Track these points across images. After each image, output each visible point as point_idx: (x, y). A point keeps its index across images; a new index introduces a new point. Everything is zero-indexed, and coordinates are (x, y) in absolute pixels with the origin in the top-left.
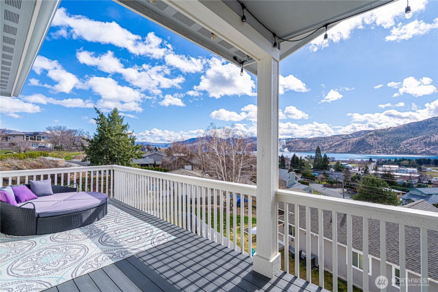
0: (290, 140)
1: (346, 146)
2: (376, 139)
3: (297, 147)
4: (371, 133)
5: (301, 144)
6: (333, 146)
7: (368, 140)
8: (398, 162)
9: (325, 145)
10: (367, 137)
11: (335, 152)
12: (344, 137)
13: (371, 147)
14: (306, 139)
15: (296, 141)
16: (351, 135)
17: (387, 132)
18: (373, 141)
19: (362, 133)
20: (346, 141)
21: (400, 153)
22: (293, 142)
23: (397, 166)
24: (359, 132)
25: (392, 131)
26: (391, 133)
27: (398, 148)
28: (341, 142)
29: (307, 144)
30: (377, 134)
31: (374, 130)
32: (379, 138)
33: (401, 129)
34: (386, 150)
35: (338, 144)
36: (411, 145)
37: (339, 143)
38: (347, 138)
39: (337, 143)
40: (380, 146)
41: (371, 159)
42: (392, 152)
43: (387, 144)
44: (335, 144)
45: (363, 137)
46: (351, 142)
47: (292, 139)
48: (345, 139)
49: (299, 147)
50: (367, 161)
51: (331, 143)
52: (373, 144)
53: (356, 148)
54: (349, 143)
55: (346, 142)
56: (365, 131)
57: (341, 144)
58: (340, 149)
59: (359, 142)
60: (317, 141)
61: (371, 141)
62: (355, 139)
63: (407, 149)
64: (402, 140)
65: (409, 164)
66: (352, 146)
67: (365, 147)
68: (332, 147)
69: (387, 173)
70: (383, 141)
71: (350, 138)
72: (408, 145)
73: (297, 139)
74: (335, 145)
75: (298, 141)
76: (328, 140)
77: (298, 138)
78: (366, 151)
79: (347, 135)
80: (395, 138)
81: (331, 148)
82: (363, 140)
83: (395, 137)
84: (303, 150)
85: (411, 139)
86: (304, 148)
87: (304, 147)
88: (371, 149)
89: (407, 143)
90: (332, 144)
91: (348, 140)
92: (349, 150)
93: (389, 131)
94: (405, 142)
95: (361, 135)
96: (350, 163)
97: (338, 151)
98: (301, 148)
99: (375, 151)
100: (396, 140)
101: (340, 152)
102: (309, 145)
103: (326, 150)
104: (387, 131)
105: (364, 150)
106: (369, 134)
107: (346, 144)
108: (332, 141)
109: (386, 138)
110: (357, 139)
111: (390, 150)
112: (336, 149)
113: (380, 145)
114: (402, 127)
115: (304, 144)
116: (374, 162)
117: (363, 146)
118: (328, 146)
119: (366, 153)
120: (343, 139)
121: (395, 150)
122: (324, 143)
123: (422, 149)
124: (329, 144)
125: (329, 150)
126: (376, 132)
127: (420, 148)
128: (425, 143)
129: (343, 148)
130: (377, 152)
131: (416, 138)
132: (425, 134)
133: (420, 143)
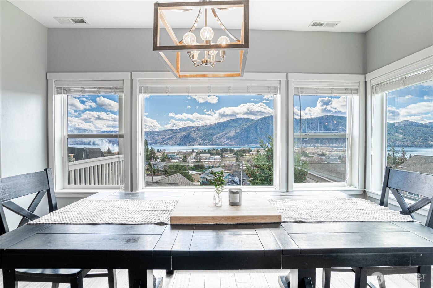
1: (176, 139)
2: (197, 134)
4: (195, 129)
7: (192, 134)
8: (210, 152)
9: (158, 138)
10: (191, 132)
11: (166, 145)
12: (174, 131)
13: (194, 140)
16: (180, 129)
19: (188, 129)
20: (176, 135)
21: (212, 145)
23: (209, 155)
25: (208, 127)
27: (211, 141)
28: (172, 135)
30: (198, 130)
32: (200, 133)
33: (214, 127)
34: (204, 142)
35: (170, 138)
36: (219, 139)
37: (170, 136)
40: (200, 140)
41: (193, 150)
42: (208, 144)
43: (205, 138)
44: (167, 137)
45: (188, 132)
46: (180, 135)
50: (190, 152)
51: (164, 136)
52: (195, 137)
53: (183, 141)
54: (178, 136)
55: (176, 136)
56: (190, 127)
57: (172, 138)
58: (171, 142)
59: (186, 136)
60: (151, 135)
61: (194, 135)
62: (183, 133)
63: (216, 142)
65: (216, 153)
66: (181, 139)
67: (190, 140)
68: (164, 140)
70: (202, 135)
71: (179, 132)
72: (217, 139)
76: (161, 134)
79: (176, 130)
81: (163, 141)
82: (189, 134)
83: (210, 132)
85: (219, 134)
88: (194, 142)
89: (217, 137)
90: (164, 138)
91: (177, 134)
92: (178, 142)
93: (206, 128)
94: (215, 136)
95: (187, 130)
96: (178, 154)
97: (169, 144)
99: (197, 144)
100: (210, 135)
101: (171, 144)
103: (159, 142)
104: (205, 127)
105: (190, 143)
106: (192, 129)
107: (176, 137)
108: (165, 135)
109: (204, 133)
111: (206, 142)
112: (167, 142)
113: (200, 138)
114: (214, 125)
116: (195, 152)
117: (189, 139)
118: (161, 139)
119: (191, 145)
120: (174, 133)
121: (210, 142)
122: (158, 136)
123: (225, 142)
124: (162, 137)
125: (161, 143)
126: (197, 128)
127: (224, 141)
128: (226, 137)
129: (174, 141)
130: (198, 145)
131: (222, 134)
132: (227, 131)
133: (224, 137)
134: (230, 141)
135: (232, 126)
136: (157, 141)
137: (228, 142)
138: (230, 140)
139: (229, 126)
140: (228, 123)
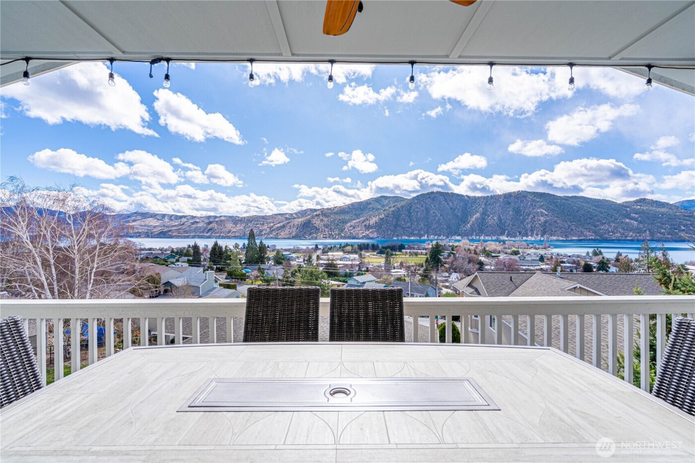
0: (211, 220)
1: (290, 228)
2: (322, 220)
3: (223, 231)
4: (318, 213)
5: (230, 226)
6: (275, 229)
7: (314, 221)
8: (342, 248)
9: (264, 228)
10: (313, 217)
11: (276, 238)
12: (287, 216)
13: (317, 230)
14: (237, 219)
15: (221, 221)
16: (296, 214)
17: (333, 212)
18: (319, 222)
19: (308, 213)
20: (290, 222)
21: (345, 238)
22: (217, 222)
23: (342, 253)
24: (305, 210)
25: (338, 210)
26: (336, 213)
27: (342, 232)
28: (284, 223)
29: (238, 226)
30: (323, 214)
31: (320, 209)
32: (326, 219)
33: (346, 210)
34: (332, 233)
35: (281, 227)
36: (354, 228)
37: (281, 224)
38: (291, 219)
39: (279, 225)
40: (326, 229)
41: (316, 246)
42: (337, 237)
43: (333, 227)
44: (276, 226)
45: (309, 217)
46: (296, 223)
47: (215, 217)
48: (289, 219)
49: (227, 230)
50: (312, 249)
51: (272, 224)
52: (319, 226)
53: (301, 232)
54: (294, 225)
55: (290, 224)
56: (311, 210)
57: (284, 226)
58: (282, 234)
59: (305, 223)
60: (253, 222)
61: (317, 222)
62: (300, 220)
63: (350, 233)
64: (346, 223)
65: (352, 250)
66: (297, 229)
67: (312, 230)
68: (273, 230)
69: (330, 262)
70: (329, 223)
71: (295, 218)
72: (352, 228)
73: (223, 218)
74: (277, 228)
75: (224, 220)
76: (267, 221)
77: (225, 216)
78: (312, 236)
79: (291, 214)
80: (340, 220)
81: (271, 232)
82: (309, 222)
83: (340, 218)
84: (233, 235)
85: (354, 221)
86: (234, 232)
87: (234, 230)
88: (318, 233)
89: (351, 226)
90: (272, 227)
91: (292, 220)
92: (294, 234)
93: (335, 211)
94: (349, 224)
95: (306, 214)
96: (294, 253)
97: (280, 236)
98: (229, 232)
99: (322, 236)
100: (341, 223)
101: (283, 237)
102: (241, 228)
103: (265, 234)
104: (333, 210)
105: (310, 234)
106: (315, 214)
107: (290, 226)
108: (273, 222)
109: (332, 220)
110: (303, 220)
111: (336, 234)
112: (277, 234)
113: (327, 227)
114: (347, 207)
115: (234, 226)
116: (320, 249)
117: (309, 229)
118: (268, 229)
119: (312, 238)
120: (287, 219)
121: (340, 234)
122: (263, 224)
123: (363, 233)
124: (269, 226)
125: (268, 234)
126: (322, 212)
127: (361, 232)
128: (365, 226)
129: (287, 232)
130: (324, 237)
131: (358, 220)
132: (365, 216)
133: (361, 225)
134: (371, 232)
135: (374, 209)
136: (261, 231)
137: (367, 233)
138: (371, 230)
139: (370, 208)
140: (368, 204)
